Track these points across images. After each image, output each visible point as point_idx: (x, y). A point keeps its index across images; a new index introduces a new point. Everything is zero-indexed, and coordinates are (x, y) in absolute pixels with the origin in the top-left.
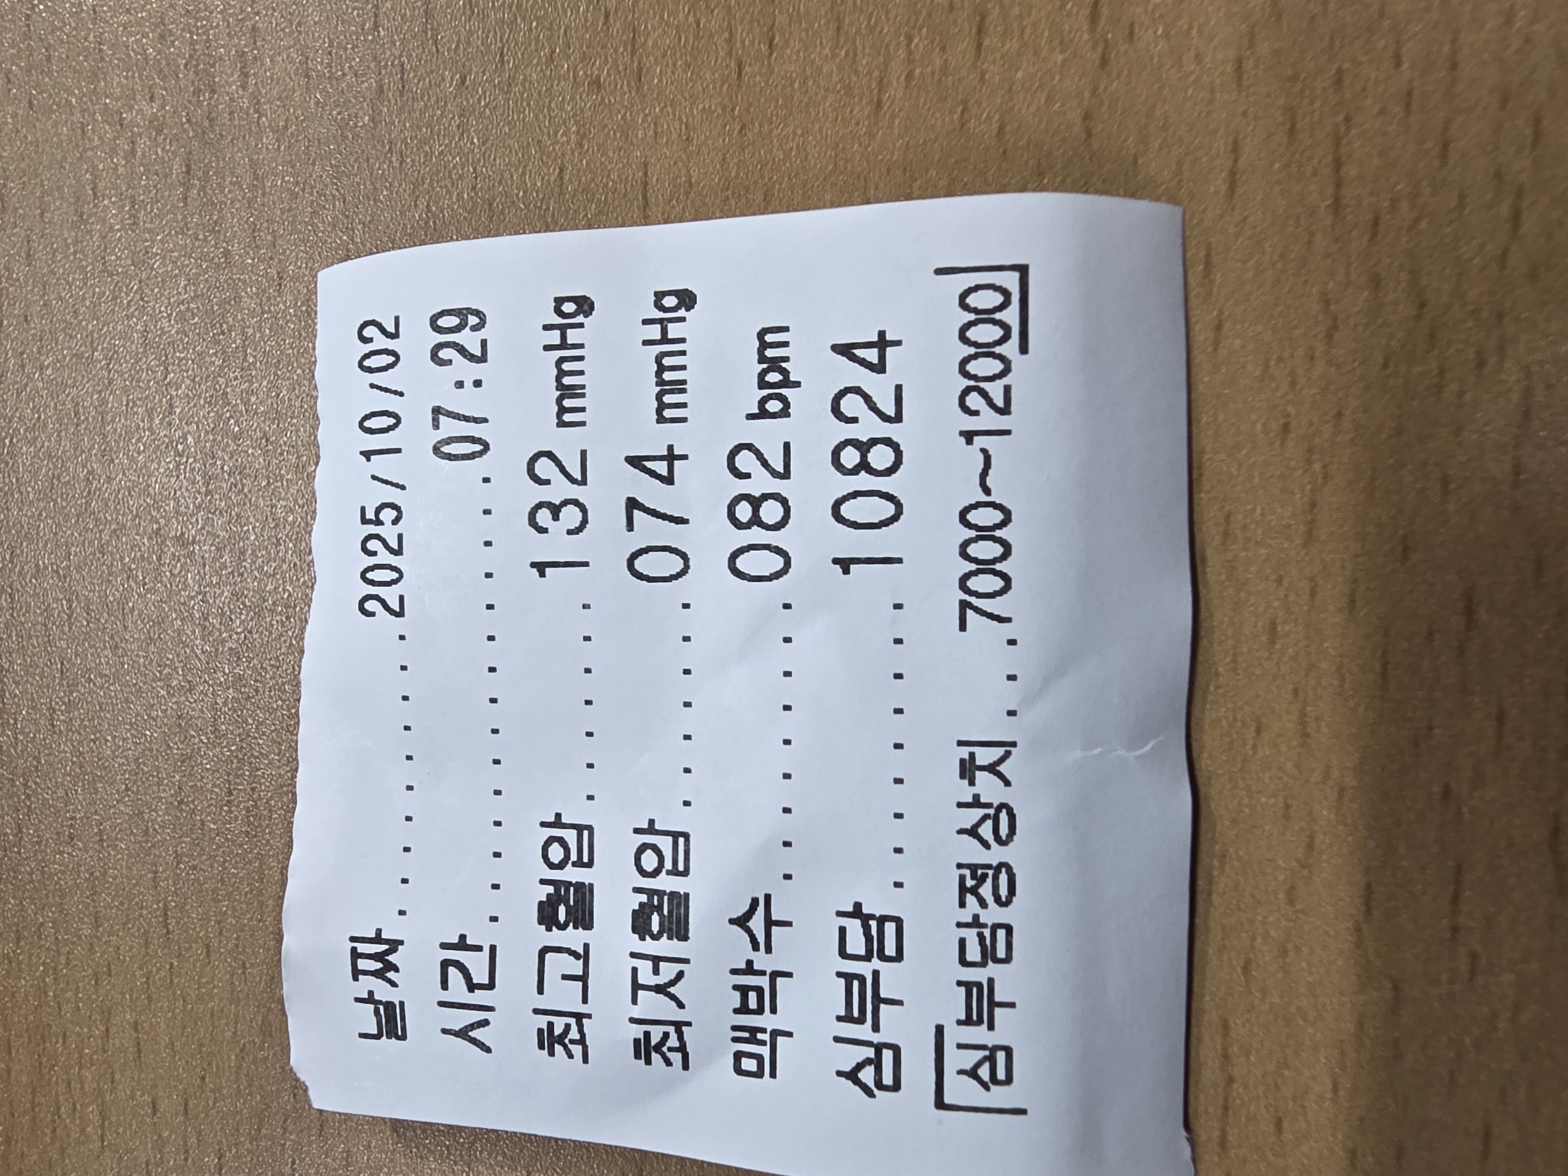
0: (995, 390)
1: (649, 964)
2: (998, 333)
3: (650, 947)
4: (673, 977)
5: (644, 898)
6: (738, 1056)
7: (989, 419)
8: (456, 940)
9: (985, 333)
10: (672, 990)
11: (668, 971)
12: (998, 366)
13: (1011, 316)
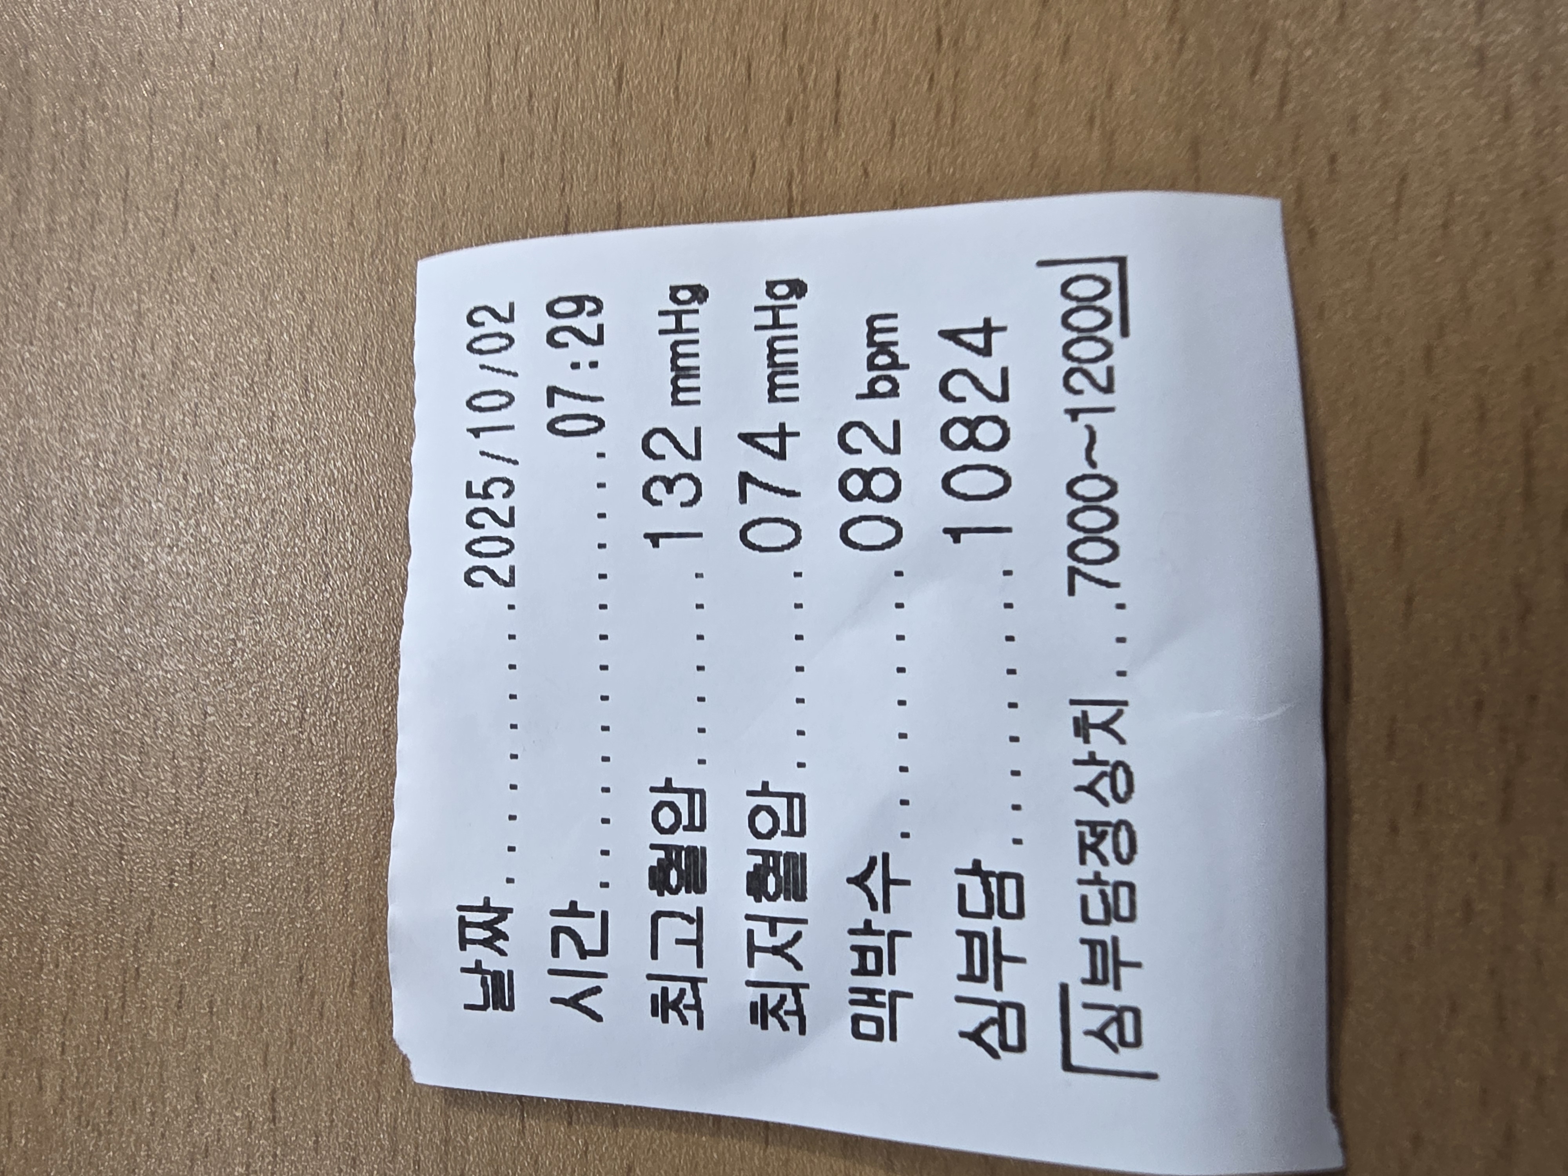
0: (1098, 371)
1: (766, 925)
2: (1098, 319)
3: (766, 908)
4: (790, 937)
5: (759, 860)
6: (856, 1019)
7: (1092, 398)
8: (566, 907)
9: (1086, 319)
10: (789, 951)
11: (785, 932)
12: (1100, 349)
13: (1111, 303)
